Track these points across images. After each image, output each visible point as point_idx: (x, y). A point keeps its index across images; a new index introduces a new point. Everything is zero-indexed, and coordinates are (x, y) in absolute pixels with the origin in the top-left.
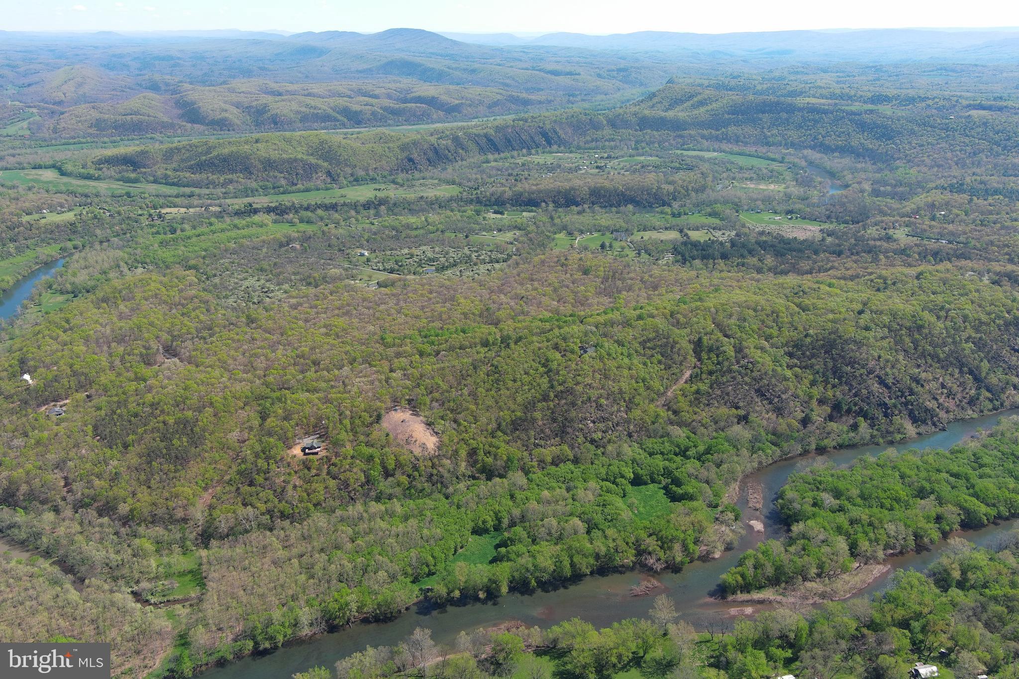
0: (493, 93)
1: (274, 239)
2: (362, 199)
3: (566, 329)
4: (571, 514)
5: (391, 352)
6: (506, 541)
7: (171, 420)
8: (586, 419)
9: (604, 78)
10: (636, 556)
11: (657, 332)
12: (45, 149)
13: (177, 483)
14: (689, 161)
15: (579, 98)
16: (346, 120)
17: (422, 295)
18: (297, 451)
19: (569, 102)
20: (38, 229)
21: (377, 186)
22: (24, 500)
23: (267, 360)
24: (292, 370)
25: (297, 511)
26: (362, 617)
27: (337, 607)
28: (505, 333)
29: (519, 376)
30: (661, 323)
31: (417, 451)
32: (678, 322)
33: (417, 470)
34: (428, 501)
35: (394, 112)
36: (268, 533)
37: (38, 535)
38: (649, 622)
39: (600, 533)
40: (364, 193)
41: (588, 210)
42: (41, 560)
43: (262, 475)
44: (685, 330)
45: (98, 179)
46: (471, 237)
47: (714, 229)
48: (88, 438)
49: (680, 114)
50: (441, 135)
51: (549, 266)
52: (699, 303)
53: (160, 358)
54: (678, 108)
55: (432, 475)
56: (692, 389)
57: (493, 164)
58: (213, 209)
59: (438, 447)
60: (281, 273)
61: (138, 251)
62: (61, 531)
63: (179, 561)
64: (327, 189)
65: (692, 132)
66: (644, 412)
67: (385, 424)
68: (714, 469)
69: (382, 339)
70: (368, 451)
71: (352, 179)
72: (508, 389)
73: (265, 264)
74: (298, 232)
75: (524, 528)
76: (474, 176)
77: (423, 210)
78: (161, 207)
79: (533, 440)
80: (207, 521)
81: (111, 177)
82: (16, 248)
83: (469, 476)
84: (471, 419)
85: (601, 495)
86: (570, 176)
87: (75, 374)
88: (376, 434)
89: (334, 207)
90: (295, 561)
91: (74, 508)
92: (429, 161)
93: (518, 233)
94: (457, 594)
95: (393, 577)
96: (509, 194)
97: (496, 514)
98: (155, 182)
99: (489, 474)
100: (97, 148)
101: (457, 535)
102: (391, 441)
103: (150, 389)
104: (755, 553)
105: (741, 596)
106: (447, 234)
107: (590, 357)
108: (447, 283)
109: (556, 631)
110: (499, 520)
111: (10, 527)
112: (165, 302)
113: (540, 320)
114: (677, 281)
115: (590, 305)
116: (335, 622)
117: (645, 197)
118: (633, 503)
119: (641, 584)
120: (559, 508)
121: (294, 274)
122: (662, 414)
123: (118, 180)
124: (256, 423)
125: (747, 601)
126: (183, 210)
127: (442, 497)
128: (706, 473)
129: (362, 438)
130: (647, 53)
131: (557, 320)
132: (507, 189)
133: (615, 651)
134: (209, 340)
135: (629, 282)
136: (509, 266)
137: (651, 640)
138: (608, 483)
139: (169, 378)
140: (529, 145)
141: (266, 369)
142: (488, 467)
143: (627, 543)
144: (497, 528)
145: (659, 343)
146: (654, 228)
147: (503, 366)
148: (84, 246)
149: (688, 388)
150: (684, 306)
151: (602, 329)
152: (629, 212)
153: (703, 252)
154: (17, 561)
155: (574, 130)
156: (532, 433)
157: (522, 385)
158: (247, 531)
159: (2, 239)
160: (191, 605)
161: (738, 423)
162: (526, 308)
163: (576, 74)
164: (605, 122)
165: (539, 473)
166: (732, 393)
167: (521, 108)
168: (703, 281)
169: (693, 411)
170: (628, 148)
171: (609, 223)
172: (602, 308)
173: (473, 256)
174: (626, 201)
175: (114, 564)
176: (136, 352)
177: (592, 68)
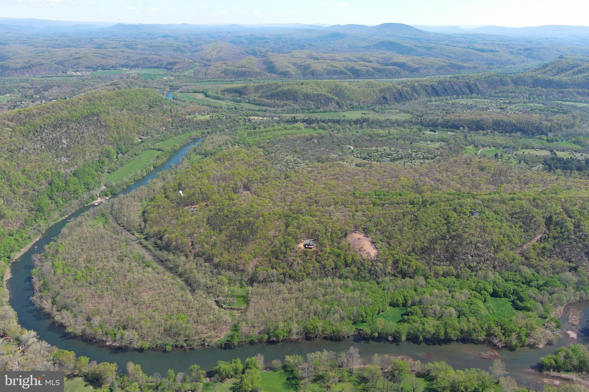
0: (440, 61)
1: (304, 136)
2: (354, 118)
3: (463, 200)
4: (450, 305)
5: (357, 201)
6: (408, 313)
7: (243, 221)
8: (467, 253)
9: (515, 54)
10: (487, 336)
11: (522, 209)
12: (200, 83)
13: (242, 252)
14: (565, 108)
15: (496, 66)
16: (351, 74)
17: (380, 173)
18: (301, 245)
19: (488, 68)
20: (193, 122)
21: (363, 112)
22: (174, 249)
23: (293, 197)
24: (304, 204)
25: (298, 276)
26: (324, 336)
27: (312, 327)
28: (425, 198)
29: (429, 224)
30: (525, 204)
31: (365, 256)
32: (538, 205)
33: (363, 266)
34: (367, 283)
35: (379, 71)
36: (282, 284)
37: (177, 266)
38: (488, 373)
39: (465, 319)
40: (356, 115)
41: (490, 134)
42: (178, 278)
43: (283, 255)
44: (542, 210)
45: (222, 99)
46: (414, 144)
47: (575, 151)
48: (204, 224)
49: (563, 78)
50: (405, 85)
51: (459, 164)
52: (554, 195)
53: (241, 190)
54: (563, 74)
55: (371, 270)
56: (540, 246)
57: (434, 103)
58: (275, 118)
59: (377, 256)
60: (305, 154)
61: (237, 137)
62: (188, 266)
63: (239, 291)
64: (336, 112)
65: (571, 90)
66: (506, 255)
67: (349, 239)
68: (547, 296)
69: (354, 194)
70: (338, 251)
71: (350, 107)
72: (422, 230)
73: (298, 149)
74: (317, 133)
75: (420, 308)
76: (421, 109)
77: (387, 127)
78: (250, 116)
79: (432, 261)
80: (254, 273)
81: (228, 99)
82: (182, 131)
83: (392, 275)
84: (397, 243)
85: (469, 298)
86: (482, 112)
87: (202, 193)
88: (343, 243)
89: (338, 122)
90: (293, 300)
91: (194, 255)
92: (395, 99)
93: (443, 143)
94: (376, 334)
95: (343, 319)
96: (441, 120)
97: (405, 297)
98: (249, 103)
99: (404, 275)
100: (224, 84)
101: (381, 304)
102: (351, 248)
103: (235, 205)
104: (567, 349)
105: (552, 373)
106: (399, 141)
107: (475, 218)
108: (395, 168)
109: (430, 365)
110: (406, 301)
111: (166, 260)
112: (247, 163)
113: (448, 194)
114: (542, 180)
115: (481, 189)
116: (310, 336)
117: (530, 128)
118: (490, 306)
119: (488, 353)
120: (443, 301)
121: (312, 155)
122: (517, 258)
123: (232, 101)
124: (283, 228)
125: (557, 377)
126: (261, 118)
127: (375, 283)
128: (541, 297)
129: (336, 244)
130: (547, 39)
131: (458, 195)
132: (440, 118)
133: (463, 384)
134: (265, 184)
136: (434, 162)
137: (487, 383)
138: (475, 292)
139: (244, 200)
140: (458, 93)
141: (291, 202)
142: (404, 271)
143: (482, 328)
144: (404, 305)
145: (523, 216)
146: (533, 148)
147: (420, 217)
148: (212, 132)
149: (538, 245)
150: (543, 196)
151: (486, 203)
152: (518, 136)
153: (565, 165)
154: (168, 276)
155: (488, 85)
156: (433, 256)
157: (431, 229)
158: (272, 282)
159: (177, 126)
160: (241, 312)
161: (570, 271)
162: (440, 187)
163: (496, 51)
164: (510, 81)
165: (434, 280)
166: (568, 252)
167: (457, 71)
168: (561, 182)
169: (539, 259)
170: (523, 98)
171: (503, 142)
172: (489, 191)
173: (413, 154)
174: (516, 130)
175: (209, 286)
176: (231, 186)
177: (507, 48)
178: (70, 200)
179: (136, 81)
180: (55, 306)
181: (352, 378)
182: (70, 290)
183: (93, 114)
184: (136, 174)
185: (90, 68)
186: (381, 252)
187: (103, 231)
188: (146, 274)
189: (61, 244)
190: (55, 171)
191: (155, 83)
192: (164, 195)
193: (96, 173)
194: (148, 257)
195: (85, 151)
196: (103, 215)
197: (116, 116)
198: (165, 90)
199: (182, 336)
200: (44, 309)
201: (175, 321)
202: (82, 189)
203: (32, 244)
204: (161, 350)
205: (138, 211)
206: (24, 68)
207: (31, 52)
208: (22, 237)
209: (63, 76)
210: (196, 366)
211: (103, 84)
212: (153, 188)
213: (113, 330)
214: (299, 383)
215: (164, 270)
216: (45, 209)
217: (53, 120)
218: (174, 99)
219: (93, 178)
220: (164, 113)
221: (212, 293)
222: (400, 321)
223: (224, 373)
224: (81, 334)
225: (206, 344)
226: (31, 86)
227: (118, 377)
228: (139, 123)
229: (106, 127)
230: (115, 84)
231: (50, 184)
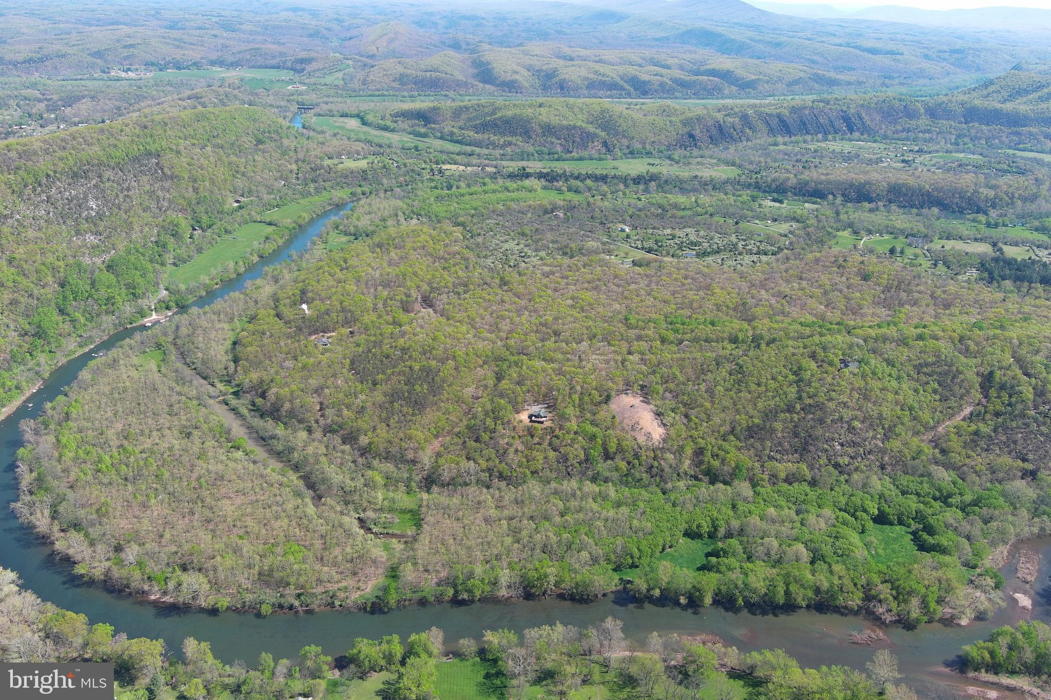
0: (796, 70)
1: (539, 205)
2: (634, 173)
3: (829, 338)
4: (797, 540)
5: (632, 333)
6: (719, 551)
7: (417, 367)
8: (833, 440)
9: (932, 60)
10: (863, 600)
11: (939, 356)
12: (353, 99)
13: (413, 426)
14: (1021, 163)
15: (897, 80)
16: (632, 90)
17: (676, 279)
18: (524, 417)
19: (883, 84)
20: (335, 173)
21: (651, 161)
22: (286, 416)
23: (512, 323)
24: (533, 337)
25: (515, 475)
26: (559, 592)
27: (536, 576)
28: (758, 332)
29: (764, 381)
30: (945, 348)
31: (641, 439)
32: (967, 349)
33: (638, 459)
34: (643, 492)
35: (683, 84)
36: (485, 490)
37: (291, 450)
38: (864, 676)
39: (825, 567)
40: (636, 167)
41: (882, 209)
42: (291, 472)
43: (488, 433)
44: (974, 360)
45: (393, 131)
46: (741, 225)
47: (1038, 247)
48: (345, 371)
49: (1021, 107)
50: (728, 111)
51: (824, 266)
52: (999, 331)
53: (417, 306)
54: (1020, 100)
55: (652, 467)
56: (970, 429)
57: (781, 147)
58: (488, 169)
59: (663, 440)
60: (540, 239)
61: (416, 203)
62: (310, 450)
63: (404, 500)
64: (601, 160)
65: (1034, 130)
66: (905, 444)
67: (613, 406)
68: (979, 524)
69: (626, 319)
70: (592, 430)
71: (627, 151)
72: (750, 392)
73: (527, 230)
74: (564, 200)
75: (741, 543)
76: (757, 159)
77: (694, 190)
78: (443, 163)
79: (767, 452)
80: (433, 468)
81: (404, 130)
82: (316, 188)
83: (691, 476)
84: (703, 416)
85: (834, 526)
86: (869, 168)
87: (343, 310)
88: (602, 415)
89: (603, 178)
90: (504, 522)
91: (324, 431)
92: (711, 138)
93: (795, 225)
94: (657, 593)
95: (595, 560)
96: (793, 181)
97: (713, 521)
98: (442, 138)
99: (713, 478)
100: (397, 101)
101: (667, 533)
102: (617, 424)
103: (403, 334)
104: (1013, 631)
105: (985, 676)
106: (716, 218)
107: (851, 373)
108: (706, 270)
109: (755, 657)
110: (715, 528)
111: (273, 437)
112: (431, 255)
113: (801, 323)
114: (976, 301)
115: (862, 315)
116: (533, 591)
117: (956, 200)
118: (872, 543)
119: (864, 633)
120: (785, 530)
121: (553, 242)
122: (926, 450)
123: (410, 133)
124: (491, 382)
125: (992, 684)
126: (462, 168)
127: (659, 491)
128: (968, 527)
129: (588, 415)
130: (993, 32)
131: (820, 327)
132: (792, 176)
134: (462, 296)
135: (916, 295)
136: (778, 260)
137: (862, 696)
138: (846, 515)
139: (422, 327)
140: (826, 130)
141: (510, 332)
142: (713, 471)
143: (855, 585)
144: (712, 536)
145: (939, 370)
146: (960, 238)
147: (749, 367)
148: (371, 193)
149: (965, 427)
150: (978, 332)
151: (871, 344)
152: (933, 215)
153: (1019, 273)
154: (273, 469)
155: (883, 117)
156: (769, 444)
157: (767, 390)
158: (466, 484)
159: (305, 179)
160: (406, 542)
161: (1022, 478)
162: (787, 309)
163: (898, 54)
164: (923, 111)
165: (769, 489)
166: (1021, 442)
167: (825, 88)
168: (1010, 306)
169: (966, 454)
170: (946, 142)
171: (905, 225)
172: (877, 321)
173: (740, 245)
174: (931, 202)
175: (348, 489)
176: (397, 297)
177: (919, 48)
178: (98, 315)
179: (236, 92)
180: (56, 522)
181: (608, 677)
182: (88, 491)
183: (150, 154)
184: (226, 270)
185: (153, 64)
186: (673, 432)
187: (157, 375)
188: (231, 464)
189: (76, 401)
190: (71, 261)
191: (271, 97)
192: (273, 312)
193: (149, 266)
194: (238, 430)
195: (131, 223)
196: (159, 346)
197: (192, 159)
198: (289, 111)
199: (292, 587)
200: (35, 527)
201: (279, 558)
202: (124, 295)
203: (24, 398)
204: (251, 612)
206: (30, 61)
207: (45, 32)
208: (3, 386)
209: (103, 80)
210: (313, 649)
211: (175, 96)
212: (255, 296)
213: (163, 572)
214: (508, 684)
215: (266, 455)
216: (51, 332)
217: (71, 163)
218: (304, 127)
219: (143, 276)
220: (284, 154)
223: (367, 663)
224: (102, 577)
225: (337, 603)
226: (41, 96)
227: (166, 665)
228: (236, 171)
229: (172, 178)
230: (196, 97)
231: (62, 285)
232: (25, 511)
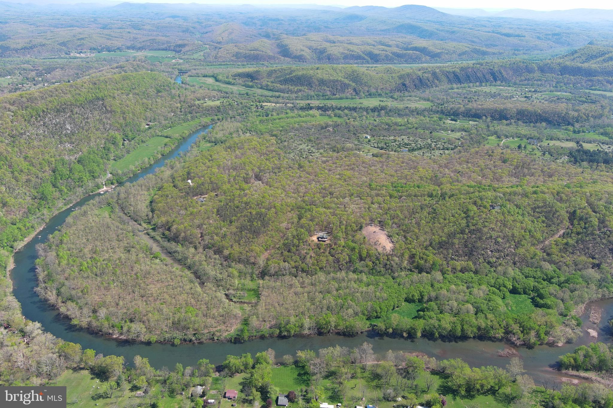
0: (464, 46)
1: (319, 125)
2: (372, 106)
3: (483, 193)
4: (467, 302)
5: (373, 193)
6: (424, 309)
7: (254, 212)
8: (487, 248)
9: (542, 40)
10: (504, 333)
11: (545, 203)
12: (210, 67)
13: (253, 245)
14: (593, 97)
15: (522, 51)
16: (369, 59)
17: (397, 164)
18: (315, 238)
19: (514, 54)
20: (202, 108)
21: (381, 99)
22: (182, 240)
23: (306, 188)
24: (318, 195)
25: (310, 269)
26: (337, 331)
27: (324, 322)
28: (444, 191)
29: (448, 217)
30: (549, 198)
31: (380, 250)
32: (561, 199)
33: (378, 260)
34: (382, 278)
35: (398, 56)
36: (294, 278)
37: (186, 258)
38: (505, 371)
39: (483, 316)
40: (373, 102)
41: (514, 124)
42: (186, 270)
43: (295, 247)
44: (565, 204)
45: (233, 84)
46: (433, 134)
47: (603, 143)
48: (214, 215)
49: (593, 65)
50: (425, 70)
51: (480, 156)
52: (579, 189)
53: (252, 180)
54: (592, 61)
55: (386, 264)
56: (563, 242)
58: (289, 105)
59: (392, 250)
60: (320, 143)
61: (249, 124)
62: (197, 258)
63: (250, 285)
64: (352, 99)
65: (600, 78)
66: (527, 250)
67: (364, 232)
68: (568, 293)
69: (370, 185)
70: (353, 244)
71: (367, 94)
72: (440, 224)
73: (312, 138)
74: (332, 121)
75: (437, 304)
76: (442, 97)
77: (406, 115)
78: (263, 102)
79: (450, 256)
80: (265, 266)
81: (240, 84)
82: (191, 117)
83: (408, 269)
84: (414, 237)
85: (488, 295)
86: (506, 101)
87: (212, 182)
88: (358, 236)
89: (354, 109)
90: (306, 294)
91: (204, 247)
92: (415, 86)
93: (464, 133)
94: (391, 330)
95: (356, 314)
96: (462, 109)
97: (421, 293)
98: (261, 88)
99: (420, 270)
100: (235, 68)
101: (396, 299)
102: (366, 241)
103: (246, 195)
104: (587, 348)
105: (571, 372)
106: (419, 130)
107: (496, 212)
108: (414, 158)
109: (445, 363)
110: (422, 296)
111: (175, 252)
112: (259, 152)
113: (468, 186)
114: (567, 173)
115: (503, 182)
116: (322, 331)
117: (556, 118)
118: (509, 303)
119: (505, 350)
120: (461, 297)
121: (327, 144)
122: (539, 253)
123: (243, 86)
124: (296, 220)
125: (576, 376)
126: (273, 104)
127: (390, 277)
128: (562, 294)
129: (350, 237)
130: (577, 23)
131: (479, 187)
132: (462, 106)
133: (480, 382)
134: (278, 174)
136: (455, 153)
137: (504, 382)
138: (494, 289)
139: (256, 191)
140: (481, 80)
141: (305, 193)
142: (421, 266)
143: (500, 325)
144: (420, 301)
145: (545, 210)
146: (558, 139)
147: (438, 210)
148: (222, 119)
149: (560, 241)
150: (567, 189)
151: (507, 197)
152: (542, 127)
153: (591, 158)
154: (176, 268)
155: (513, 72)
156: (451, 251)
157: (450, 222)
158: (284, 275)
159: (185, 112)
160: (252, 306)
161: (592, 268)
162: (460, 179)
163: (522, 36)
164: (536, 68)
165: (451, 275)
166: (591, 248)
167: (480, 57)
168: (586, 175)
169: (561, 255)
170: (550, 86)
171: (527, 133)
172: (510, 184)
173: (433, 145)
174: (541, 120)
175: (218, 279)
176: (242, 175)
177: (535, 33)
178: (74, 188)
179: (143, 64)
180: (60, 297)
181: (365, 375)
182: (76, 281)
183: (98, 99)
184: (144, 162)
185: (94, 49)
186: (397, 246)
187: (109, 220)
188: (153, 266)
189: (66, 233)
190: (58, 158)
191: (163, 67)
192: (172, 185)
193: (101, 161)
194: (156, 248)
195: (90, 137)
196: (109, 204)
197: (122, 101)
198: (173, 74)
199: (191, 329)
200: (48, 300)
201: (183, 314)
202: (87, 176)
203: (36, 233)
204: (170, 343)
205: (145, 200)
206: (25, 48)
207: (32, 32)
208: (25, 226)
209: (66, 58)
210: (205, 361)
211: (109, 67)
212: (161, 176)
213: (120, 323)
214: (310, 379)
215: (172, 262)
216: (49, 197)
217: (56, 104)
218: (182, 83)
219: (98, 166)
220: (173, 98)
221: (222, 286)
222: (416, 317)
224: (86, 326)
225: (216, 338)
226: (32, 68)
227: (125, 370)
228: (146, 108)
229: (111, 112)
230: (121, 67)
231: (54, 172)
232: (43, 292)
